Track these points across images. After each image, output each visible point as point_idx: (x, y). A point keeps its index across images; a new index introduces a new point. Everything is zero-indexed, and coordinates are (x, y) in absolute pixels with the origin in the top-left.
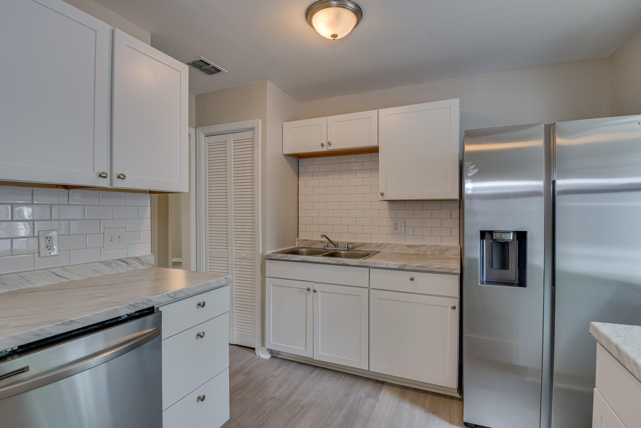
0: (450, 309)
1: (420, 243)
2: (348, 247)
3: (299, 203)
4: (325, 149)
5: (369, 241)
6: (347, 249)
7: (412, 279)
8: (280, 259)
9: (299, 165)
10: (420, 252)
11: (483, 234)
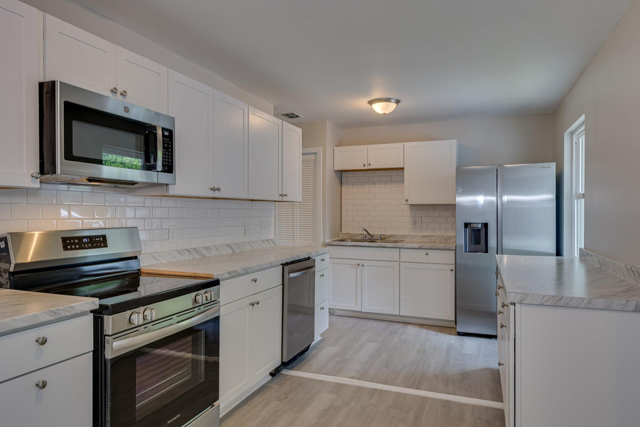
0: (449, 272)
1: (433, 234)
2: (381, 237)
3: (342, 205)
4: (366, 168)
5: (396, 234)
6: (380, 239)
7: (427, 254)
8: (338, 244)
9: (342, 176)
10: (432, 240)
11: (466, 225)
